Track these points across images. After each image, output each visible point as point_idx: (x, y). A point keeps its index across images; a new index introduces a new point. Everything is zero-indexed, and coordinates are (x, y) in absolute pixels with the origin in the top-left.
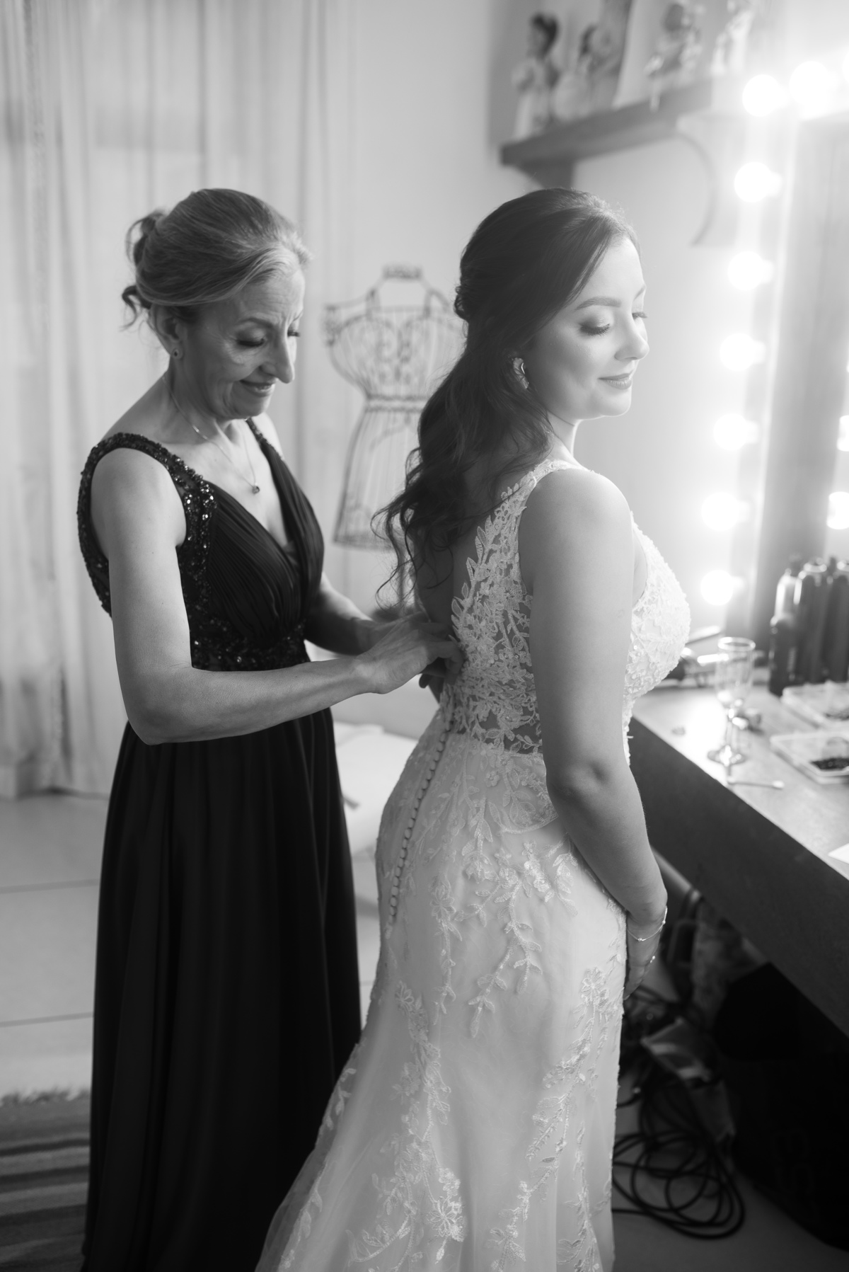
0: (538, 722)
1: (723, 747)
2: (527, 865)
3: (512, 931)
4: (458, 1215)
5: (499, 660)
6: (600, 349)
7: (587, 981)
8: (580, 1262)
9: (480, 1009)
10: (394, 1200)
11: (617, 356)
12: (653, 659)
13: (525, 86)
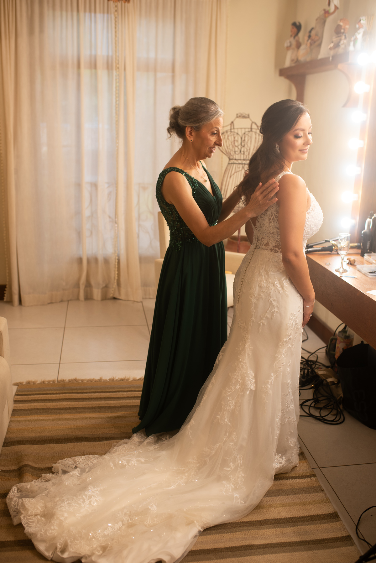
0: (280, 244)
1: (340, 268)
2: (276, 283)
3: (271, 301)
4: (253, 383)
5: (270, 226)
6: (299, 142)
7: (291, 316)
8: (288, 401)
9: (262, 324)
10: (235, 379)
11: (304, 144)
12: (312, 226)
13: (288, 48)
